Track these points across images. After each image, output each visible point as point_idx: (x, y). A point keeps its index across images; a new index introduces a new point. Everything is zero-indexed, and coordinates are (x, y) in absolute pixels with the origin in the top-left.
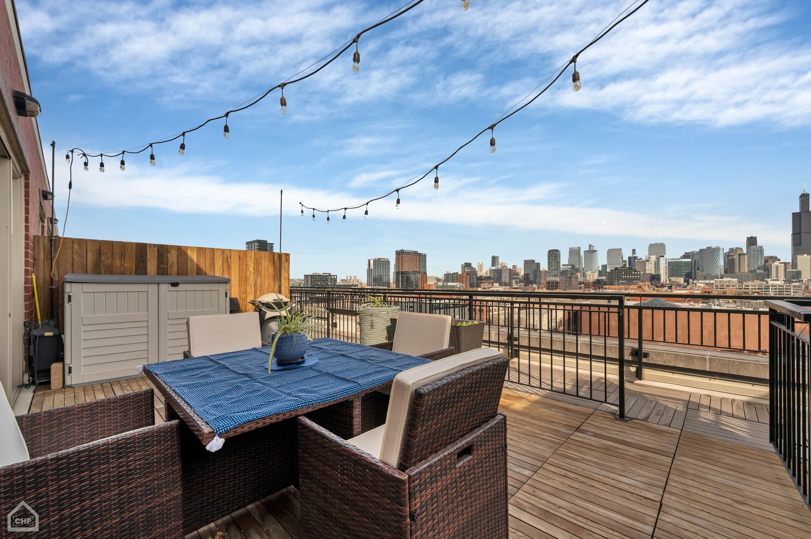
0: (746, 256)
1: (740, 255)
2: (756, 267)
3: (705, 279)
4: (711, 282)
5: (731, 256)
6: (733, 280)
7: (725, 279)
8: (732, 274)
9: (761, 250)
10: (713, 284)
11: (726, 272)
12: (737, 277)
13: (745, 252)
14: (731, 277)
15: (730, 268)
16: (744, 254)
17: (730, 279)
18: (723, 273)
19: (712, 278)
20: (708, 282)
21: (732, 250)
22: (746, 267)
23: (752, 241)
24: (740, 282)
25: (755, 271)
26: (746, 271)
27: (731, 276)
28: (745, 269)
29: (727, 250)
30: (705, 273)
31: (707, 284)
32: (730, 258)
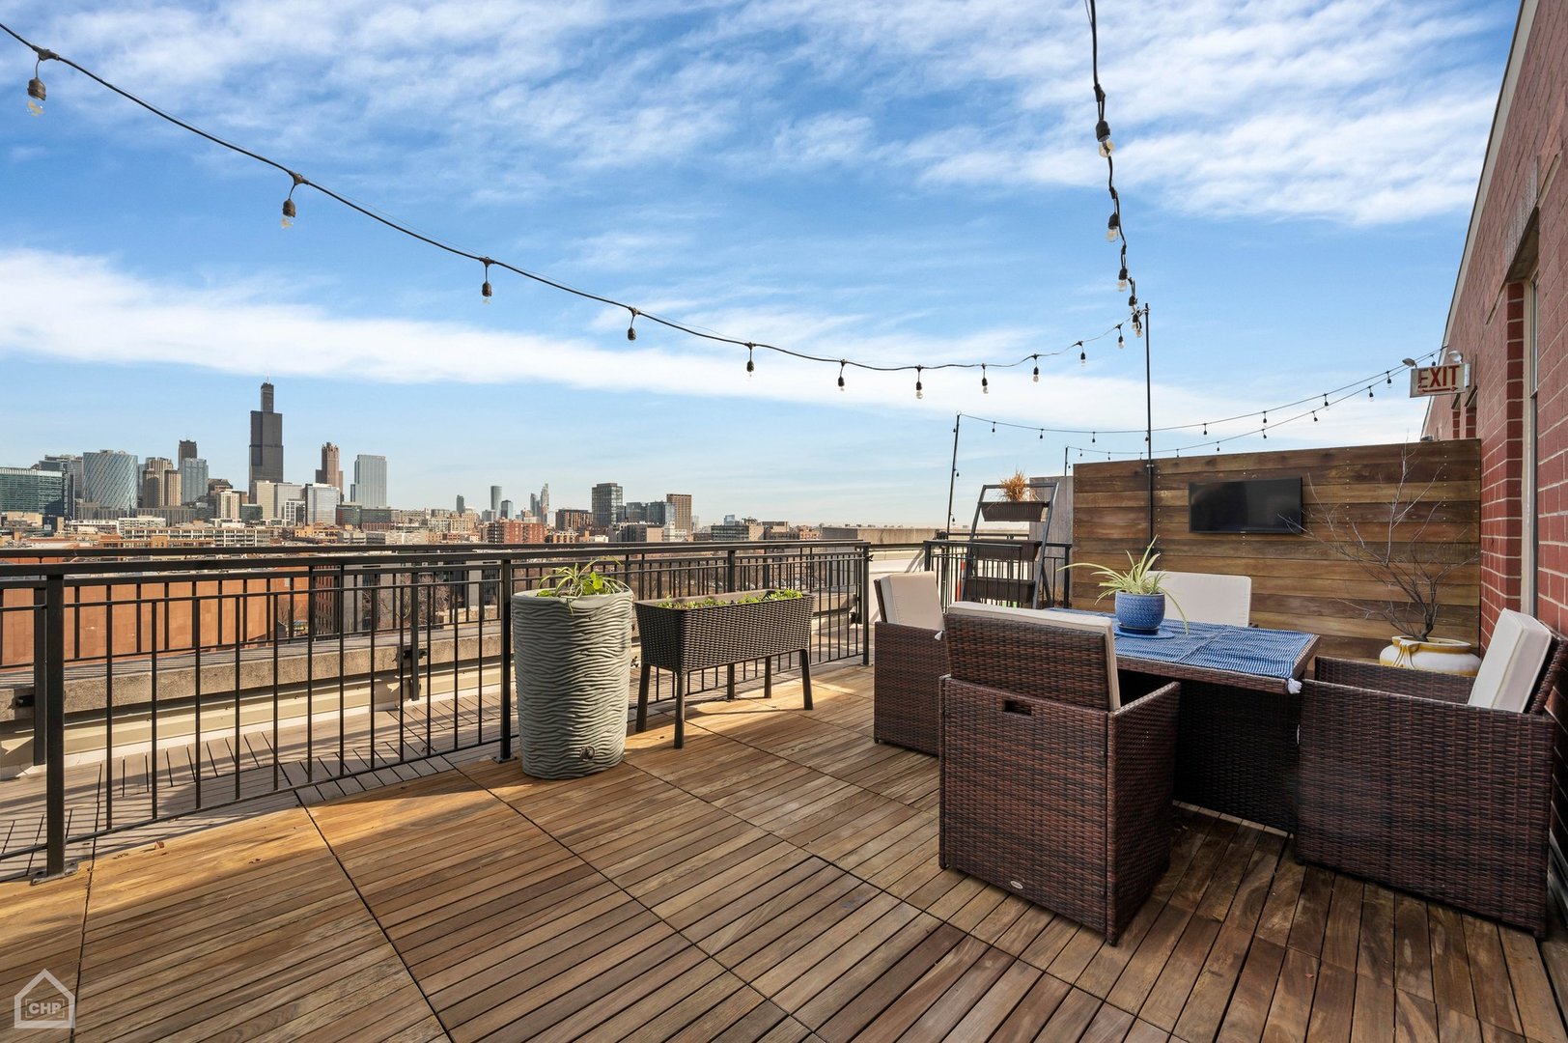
0: (179, 476)
1: (167, 472)
2: (195, 497)
3: (96, 516)
4: (111, 523)
5: (150, 473)
6: (156, 519)
7: (142, 519)
8: (153, 509)
9: (203, 467)
10: (114, 527)
11: (140, 505)
12: (162, 514)
13: (176, 468)
14: (150, 513)
15: (149, 497)
16: (175, 472)
17: (150, 518)
18: (134, 506)
19: (115, 515)
20: (103, 522)
21: (152, 462)
22: (179, 496)
23: (188, 449)
24: (169, 524)
25: (194, 504)
26: (179, 504)
27: (151, 511)
28: (177, 500)
29: (142, 461)
30: (95, 505)
31: (101, 528)
32: (148, 476)
